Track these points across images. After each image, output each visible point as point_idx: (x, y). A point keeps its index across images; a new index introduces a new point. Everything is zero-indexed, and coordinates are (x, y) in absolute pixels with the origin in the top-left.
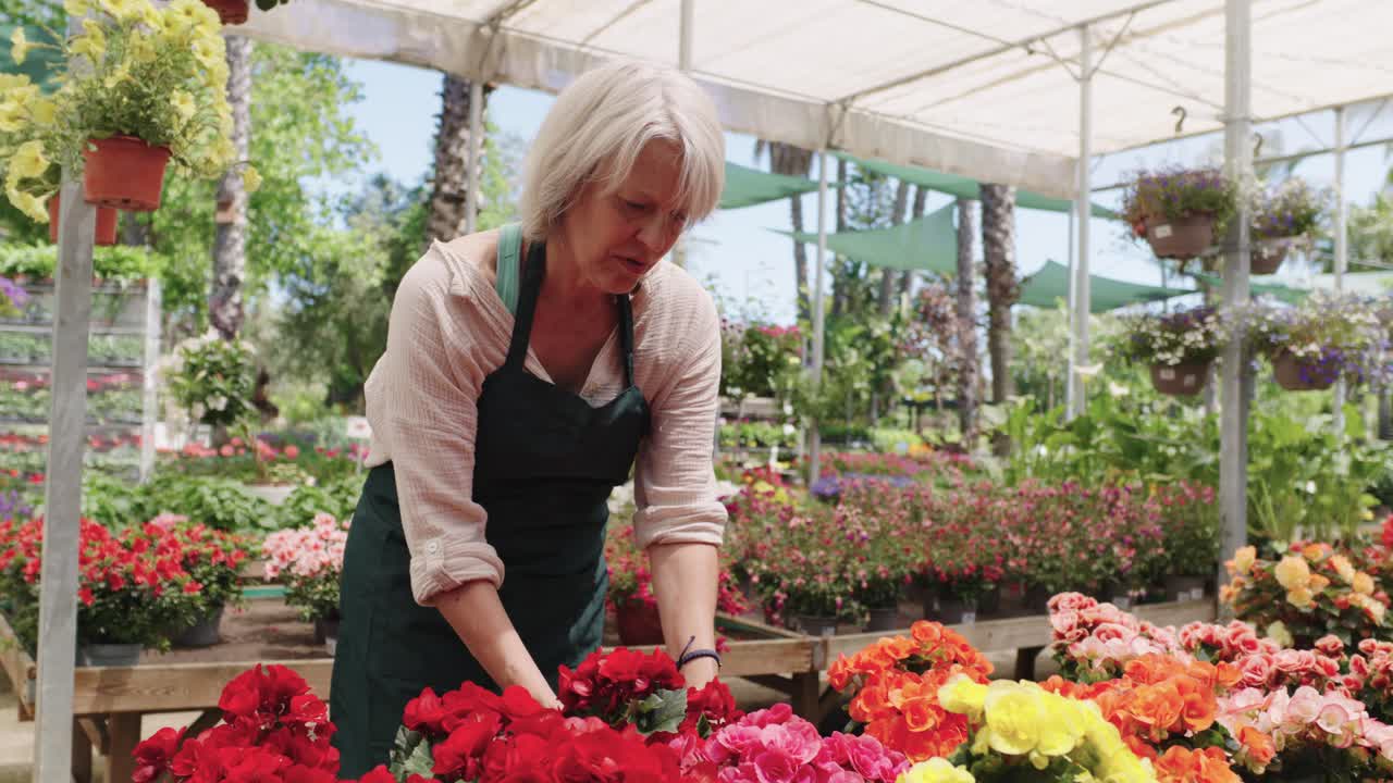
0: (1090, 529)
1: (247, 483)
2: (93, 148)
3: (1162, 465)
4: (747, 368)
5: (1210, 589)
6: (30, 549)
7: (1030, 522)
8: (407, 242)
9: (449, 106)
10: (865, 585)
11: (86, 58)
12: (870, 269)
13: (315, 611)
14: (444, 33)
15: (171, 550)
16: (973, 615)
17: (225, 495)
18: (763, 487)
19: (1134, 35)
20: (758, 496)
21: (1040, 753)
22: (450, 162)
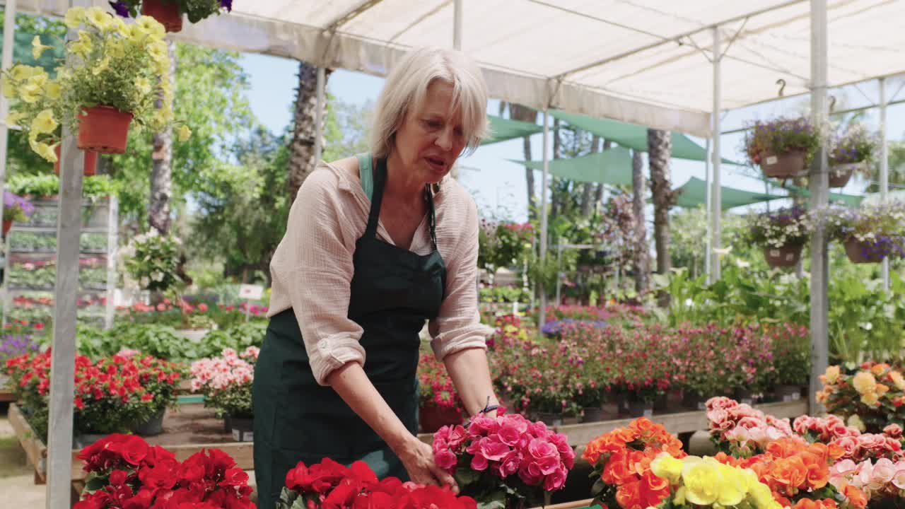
0: (726, 354)
1: (177, 328)
2: (85, 114)
3: (772, 312)
4: (498, 251)
5: (805, 393)
6: (41, 373)
7: (686, 350)
8: (275, 171)
9: (303, 82)
10: (580, 392)
11: (79, 55)
12: (576, 186)
13: (225, 411)
14: (300, 35)
15: (131, 372)
16: (651, 411)
17: (163, 336)
18: (510, 329)
19: (748, 32)
20: (507, 334)
21: (720, 504)
22: (304, 119)
